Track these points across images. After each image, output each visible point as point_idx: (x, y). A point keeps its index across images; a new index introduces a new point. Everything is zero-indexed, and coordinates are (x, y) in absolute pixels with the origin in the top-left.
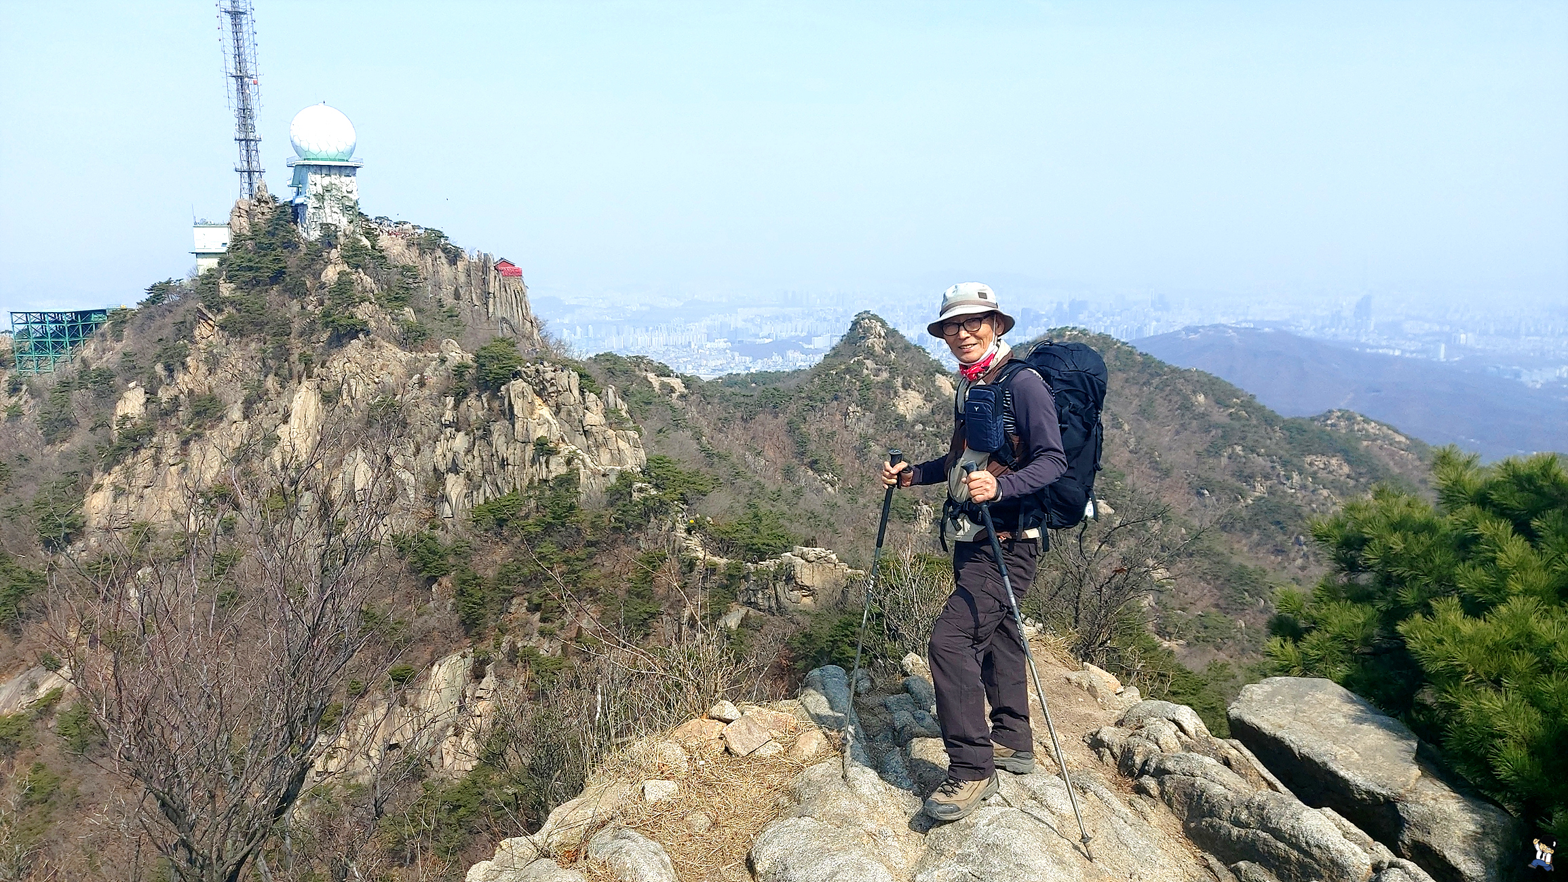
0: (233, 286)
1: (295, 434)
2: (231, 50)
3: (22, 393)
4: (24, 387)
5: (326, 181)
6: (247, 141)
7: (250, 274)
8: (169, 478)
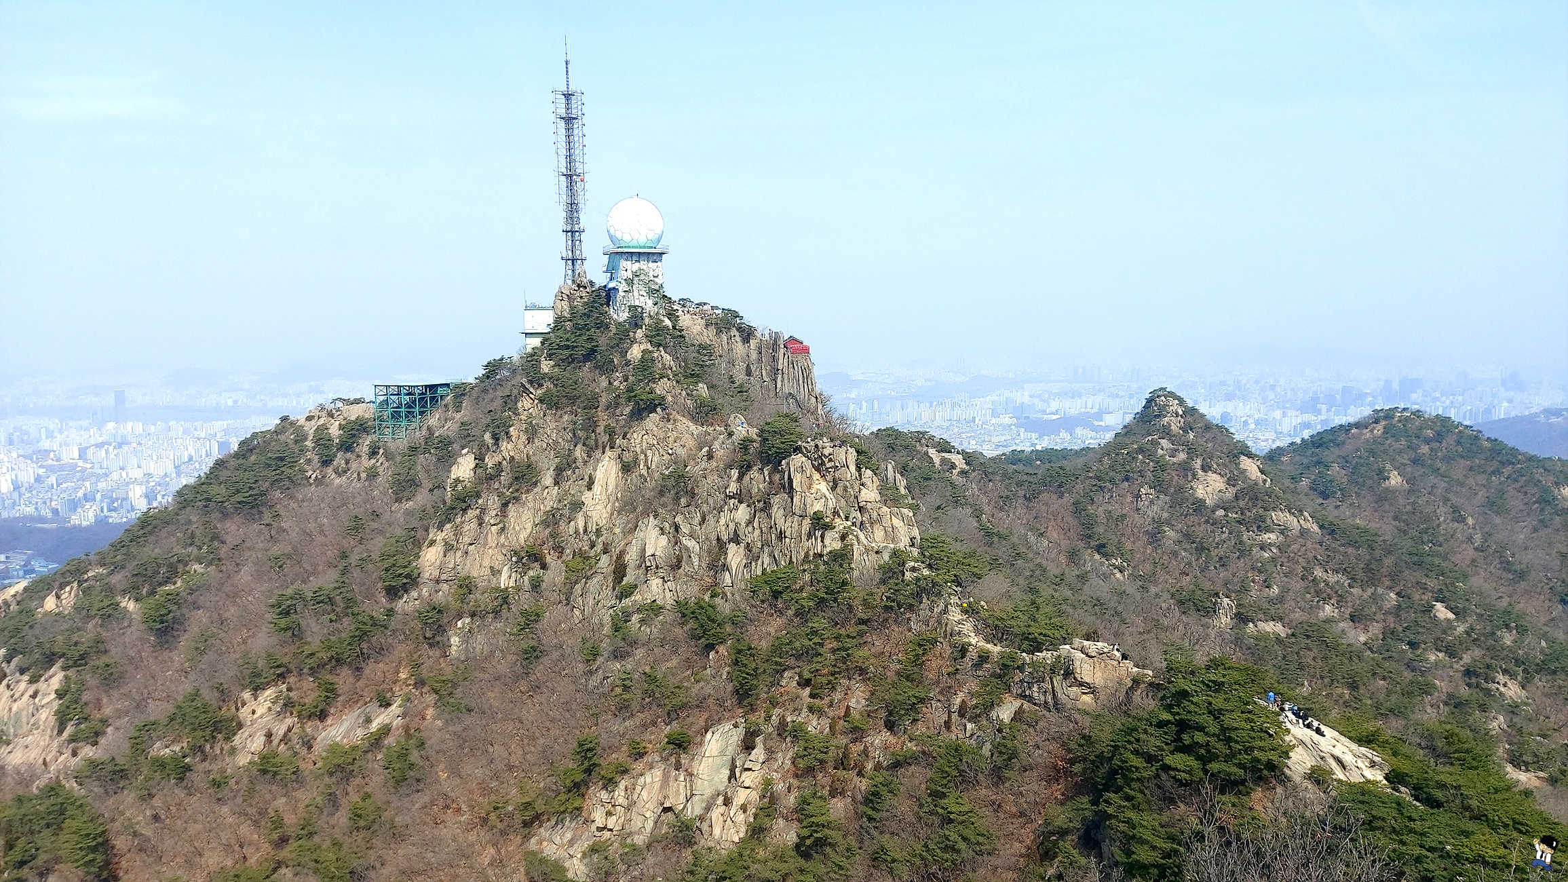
0: (552, 363)
1: (597, 500)
2: (563, 152)
3: (379, 456)
4: (381, 451)
5: (636, 266)
6: (573, 233)
7: (567, 352)
8: (490, 535)
